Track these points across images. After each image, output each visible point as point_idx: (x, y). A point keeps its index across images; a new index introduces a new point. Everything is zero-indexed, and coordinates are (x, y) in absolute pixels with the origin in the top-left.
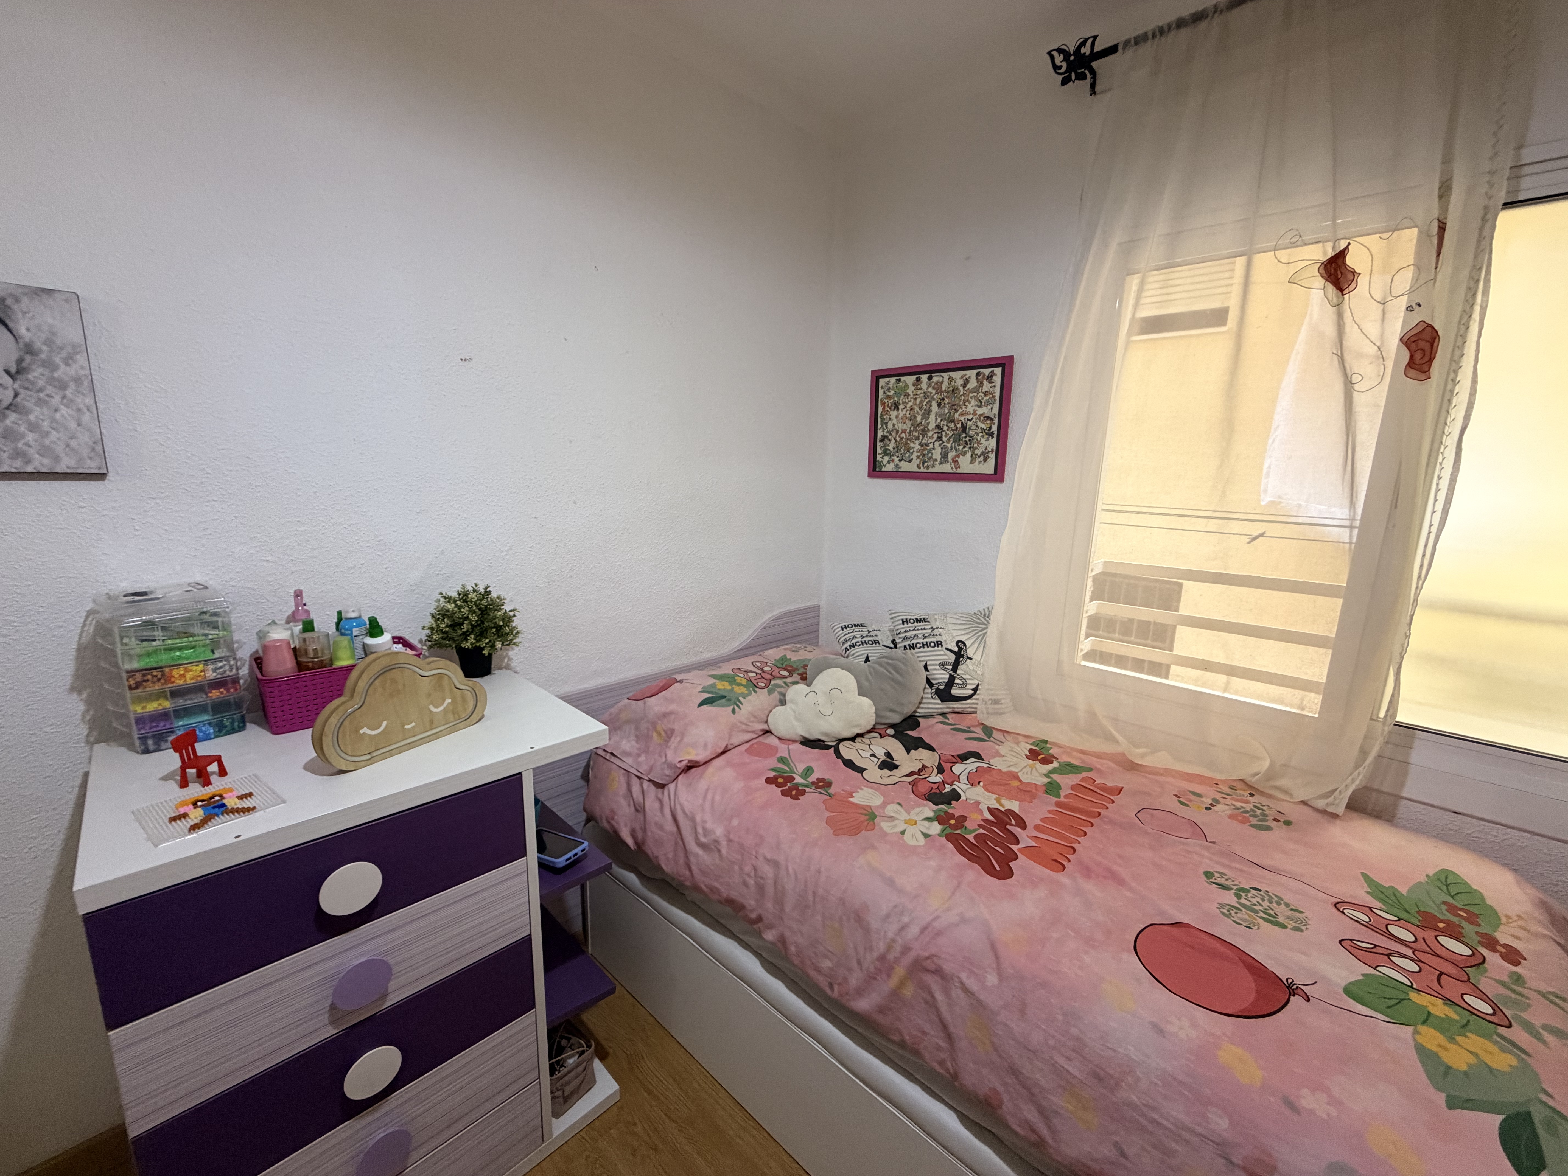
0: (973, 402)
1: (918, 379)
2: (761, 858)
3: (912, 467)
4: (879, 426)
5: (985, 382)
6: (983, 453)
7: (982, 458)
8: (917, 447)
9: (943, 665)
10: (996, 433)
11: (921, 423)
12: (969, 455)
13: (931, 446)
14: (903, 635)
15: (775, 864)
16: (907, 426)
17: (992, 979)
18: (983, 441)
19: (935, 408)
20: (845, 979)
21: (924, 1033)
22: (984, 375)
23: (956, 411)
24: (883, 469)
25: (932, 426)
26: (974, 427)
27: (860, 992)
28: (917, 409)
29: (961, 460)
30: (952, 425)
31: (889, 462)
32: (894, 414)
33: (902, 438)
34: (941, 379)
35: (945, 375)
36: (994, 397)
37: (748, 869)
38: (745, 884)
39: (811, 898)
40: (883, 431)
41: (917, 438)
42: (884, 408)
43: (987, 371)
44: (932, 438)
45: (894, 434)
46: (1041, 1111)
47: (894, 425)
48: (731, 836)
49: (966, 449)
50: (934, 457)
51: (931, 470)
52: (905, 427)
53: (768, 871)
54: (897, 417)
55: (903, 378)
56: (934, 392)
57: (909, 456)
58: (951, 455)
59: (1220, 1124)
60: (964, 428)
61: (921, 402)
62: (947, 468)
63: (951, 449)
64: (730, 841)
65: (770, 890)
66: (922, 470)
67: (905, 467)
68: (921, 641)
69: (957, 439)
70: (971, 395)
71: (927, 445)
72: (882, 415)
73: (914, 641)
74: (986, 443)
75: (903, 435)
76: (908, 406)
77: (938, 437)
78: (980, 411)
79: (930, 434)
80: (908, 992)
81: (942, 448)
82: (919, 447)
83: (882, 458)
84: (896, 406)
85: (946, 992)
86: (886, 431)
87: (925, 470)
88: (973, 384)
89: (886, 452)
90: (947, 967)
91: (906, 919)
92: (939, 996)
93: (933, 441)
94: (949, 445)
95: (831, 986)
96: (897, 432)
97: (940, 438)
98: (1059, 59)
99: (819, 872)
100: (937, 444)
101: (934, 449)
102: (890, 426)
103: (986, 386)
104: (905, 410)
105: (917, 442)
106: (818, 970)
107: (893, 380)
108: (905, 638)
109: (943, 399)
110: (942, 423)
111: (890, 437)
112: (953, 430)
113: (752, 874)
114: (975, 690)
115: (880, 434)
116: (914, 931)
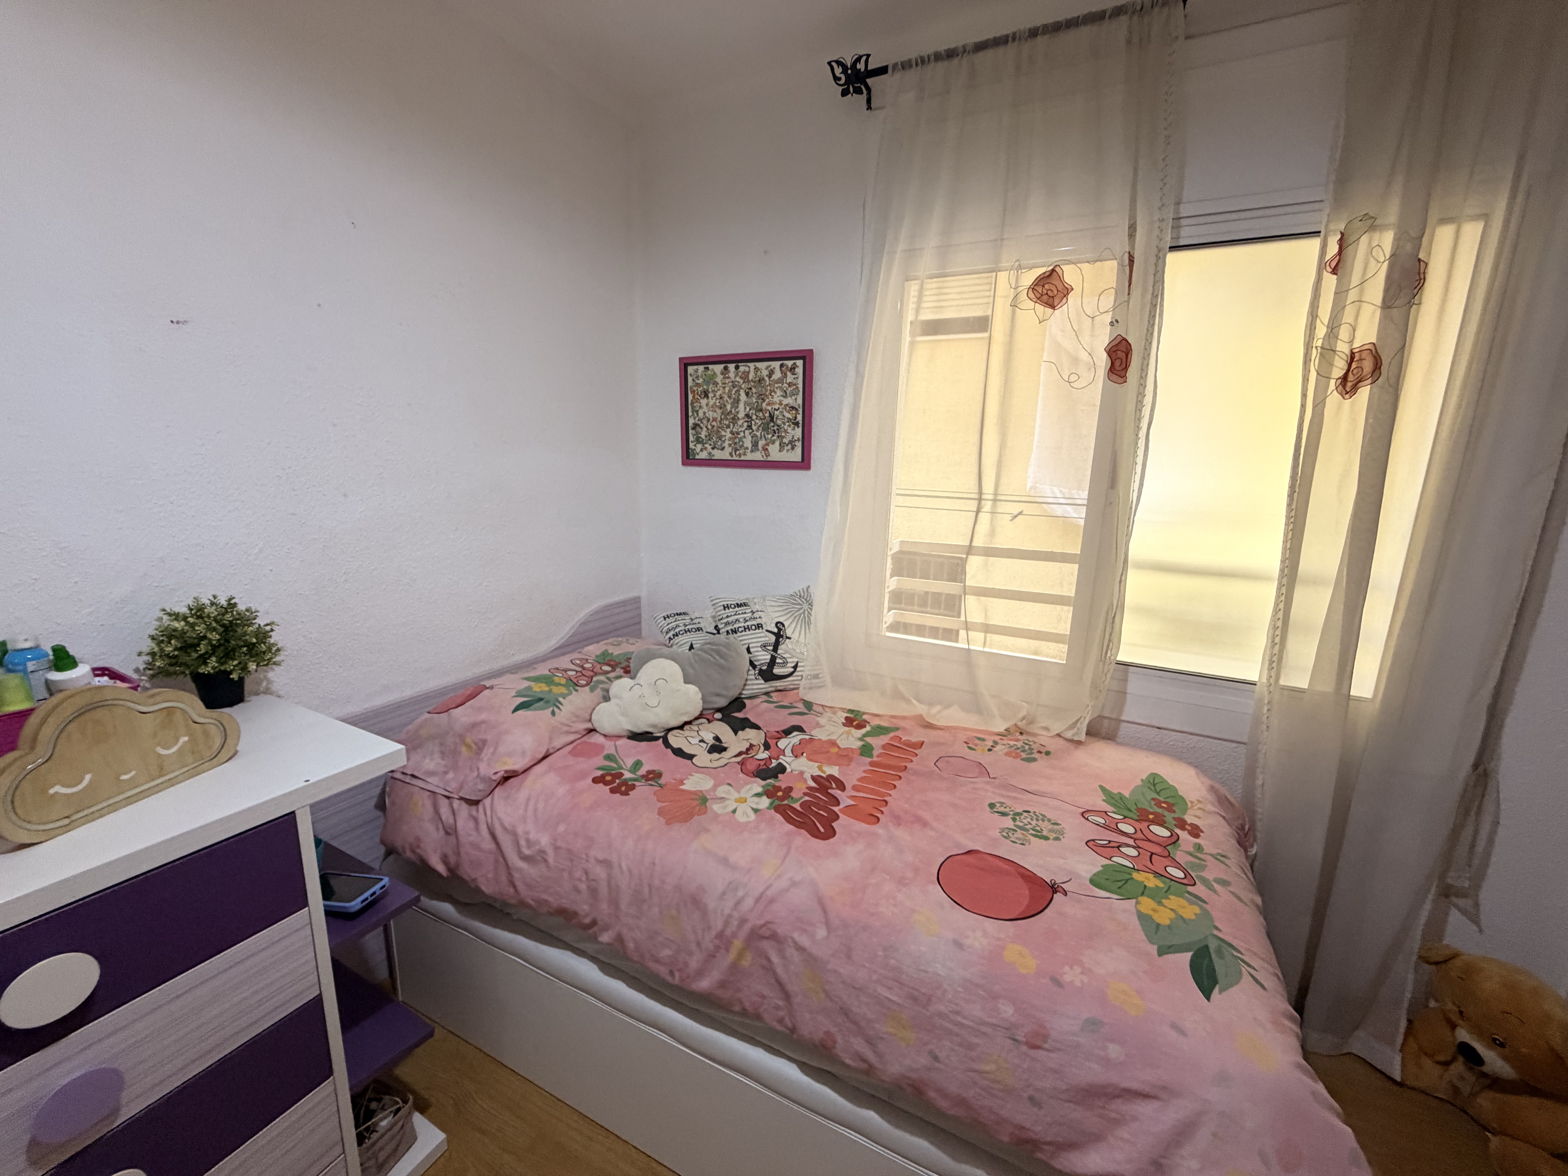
0: (779, 393)
1: (726, 368)
2: (592, 861)
3: (724, 455)
4: (690, 414)
5: (789, 374)
6: (790, 442)
7: (790, 446)
8: (729, 435)
9: (764, 646)
10: (801, 422)
11: (731, 411)
12: (777, 443)
13: (742, 434)
14: (725, 621)
15: (606, 863)
16: (718, 414)
17: (821, 933)
18: (789, 430)
19: (743, 397)
20: (686, 964)
21: (763, 997)
22: (788, 366)
23: (764, 400)
24: (697, 457)
25: (741, 415)
26: (781, 417)
27: (700, 973)
28: (726, 398)
29: (770, 448)
30: (761, 414)
31: (702, 450)
32: (704, 402)
33: (713, 427)
34: (747, 369)
35: (752, 365)
36: (797, 388)
37: (578, 874)
38: (577, 890)
39: (646, 890)
40: (695, 418)
41: (728, 427)
42: (694, 397)
43: (790, 363)
44: (742, 426)
45: (705, 422)
46: (870, 1042)
47: (705, 413)
48: (559, 844)
49: (775, 438)
50: (745, 445)
51: (743, 458)
52: (715, 415)
53: (600, 872)
54: (707, 405)
55: (711, 367)
56: (741, 381)
57: (721, 444)
58: (761, 443)
59: (1007, 1010)
60: (772, 417)
61: (730, 391)
62: (758, 456)
63: (761, 438)
64: (557, 848)
65: (603, 890)
66: (735, 458)
67: (718, 455)
68: (742, 625)
69: (766, 428)
70: (776, 385)
71: (738, 433)
72: (692, 403)
73: (736, 626)
74: (793, 432)
75: (714, 423)
76: (718, 394)
77: (748, 426)
78: (786, 401)
79: (740, 422)
80: (746, 962)
81: (752, 437)
82: (731, 435)
83: (695, 446)
84: (706, 394)
85: (781, 954)
86: (697, 419)
87: (737, 458)
88: (777, 375)
89: (698, 440)
90: (780, 931)
91: (740, 893)
92: (775, 959)
93: (743, 429)
94: (758, 434)
95: (671, 973)
96: (708, 420)
97: (750, 427)
98: (838, 71)
99: (654, 864)
100: (747, 432)
101: (744, 437)
102: (701, 414)
103: (790, 378)
104: (714, 398)
105: (728, 430)
106: (658, 961)
107: (701, 368)
108: (727, 624)
109: (751, 389)
110: (751, 412)
111: (702, 425)
112: (761, 419)
113: (584, 879)
114: (795, 667)
115: (691, 421)
116: (749, 902)
